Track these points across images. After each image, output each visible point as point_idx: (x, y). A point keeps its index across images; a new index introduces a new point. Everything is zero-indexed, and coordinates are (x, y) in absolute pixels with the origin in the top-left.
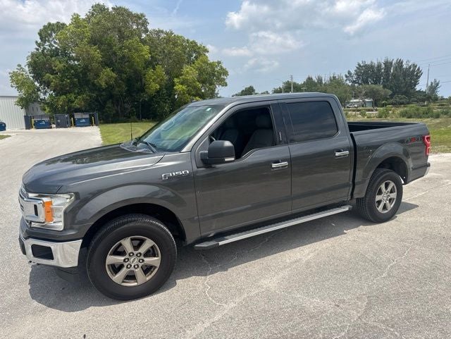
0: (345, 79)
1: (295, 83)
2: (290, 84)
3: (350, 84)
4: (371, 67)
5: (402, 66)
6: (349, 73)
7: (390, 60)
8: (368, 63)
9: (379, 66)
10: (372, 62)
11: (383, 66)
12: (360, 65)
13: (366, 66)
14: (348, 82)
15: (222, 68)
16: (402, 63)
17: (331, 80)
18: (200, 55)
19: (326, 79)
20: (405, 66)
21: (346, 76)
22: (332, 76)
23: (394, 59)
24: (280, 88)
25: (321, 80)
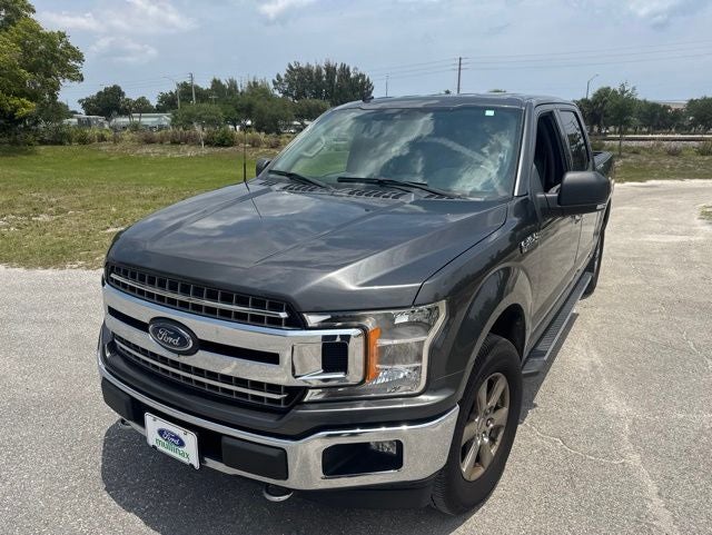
0: (272, 86)
1: (197, 87)
2: (191, 88)
3: (281, 95)
4: (309, 71)
5: (349, 74)
6: (278, 76)
7: (332, 64)
8: (303, 65)
9: (319, 71)
10: (308, 65)
11: (324, 72)
12: (290, 67)
13: (300, 69)
14: (277, 92)
15: (68, 46)
16: (348, 69)
17: (250, 87)
18: (19, 15)
19: (242, 86)
20: (352, 76)
21: (274, 83)
22: (252, 81)
23: (337, 63)
24: (171, 93)
25: (236, 87)
